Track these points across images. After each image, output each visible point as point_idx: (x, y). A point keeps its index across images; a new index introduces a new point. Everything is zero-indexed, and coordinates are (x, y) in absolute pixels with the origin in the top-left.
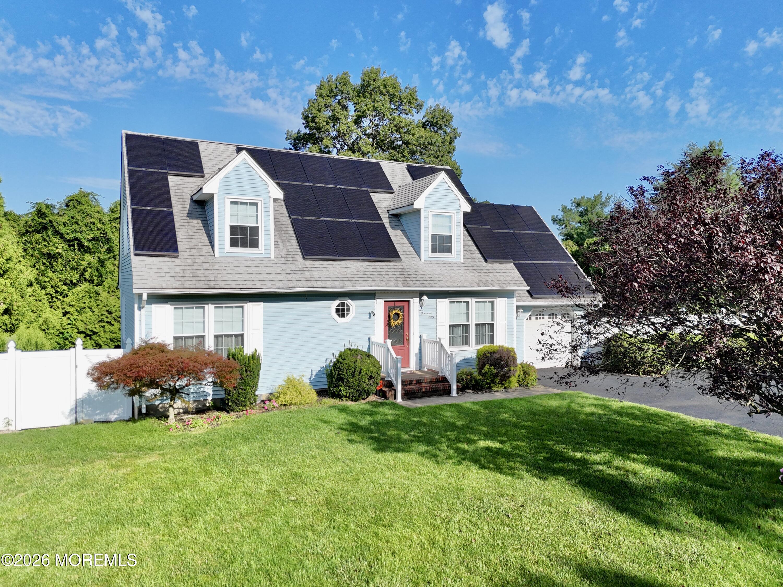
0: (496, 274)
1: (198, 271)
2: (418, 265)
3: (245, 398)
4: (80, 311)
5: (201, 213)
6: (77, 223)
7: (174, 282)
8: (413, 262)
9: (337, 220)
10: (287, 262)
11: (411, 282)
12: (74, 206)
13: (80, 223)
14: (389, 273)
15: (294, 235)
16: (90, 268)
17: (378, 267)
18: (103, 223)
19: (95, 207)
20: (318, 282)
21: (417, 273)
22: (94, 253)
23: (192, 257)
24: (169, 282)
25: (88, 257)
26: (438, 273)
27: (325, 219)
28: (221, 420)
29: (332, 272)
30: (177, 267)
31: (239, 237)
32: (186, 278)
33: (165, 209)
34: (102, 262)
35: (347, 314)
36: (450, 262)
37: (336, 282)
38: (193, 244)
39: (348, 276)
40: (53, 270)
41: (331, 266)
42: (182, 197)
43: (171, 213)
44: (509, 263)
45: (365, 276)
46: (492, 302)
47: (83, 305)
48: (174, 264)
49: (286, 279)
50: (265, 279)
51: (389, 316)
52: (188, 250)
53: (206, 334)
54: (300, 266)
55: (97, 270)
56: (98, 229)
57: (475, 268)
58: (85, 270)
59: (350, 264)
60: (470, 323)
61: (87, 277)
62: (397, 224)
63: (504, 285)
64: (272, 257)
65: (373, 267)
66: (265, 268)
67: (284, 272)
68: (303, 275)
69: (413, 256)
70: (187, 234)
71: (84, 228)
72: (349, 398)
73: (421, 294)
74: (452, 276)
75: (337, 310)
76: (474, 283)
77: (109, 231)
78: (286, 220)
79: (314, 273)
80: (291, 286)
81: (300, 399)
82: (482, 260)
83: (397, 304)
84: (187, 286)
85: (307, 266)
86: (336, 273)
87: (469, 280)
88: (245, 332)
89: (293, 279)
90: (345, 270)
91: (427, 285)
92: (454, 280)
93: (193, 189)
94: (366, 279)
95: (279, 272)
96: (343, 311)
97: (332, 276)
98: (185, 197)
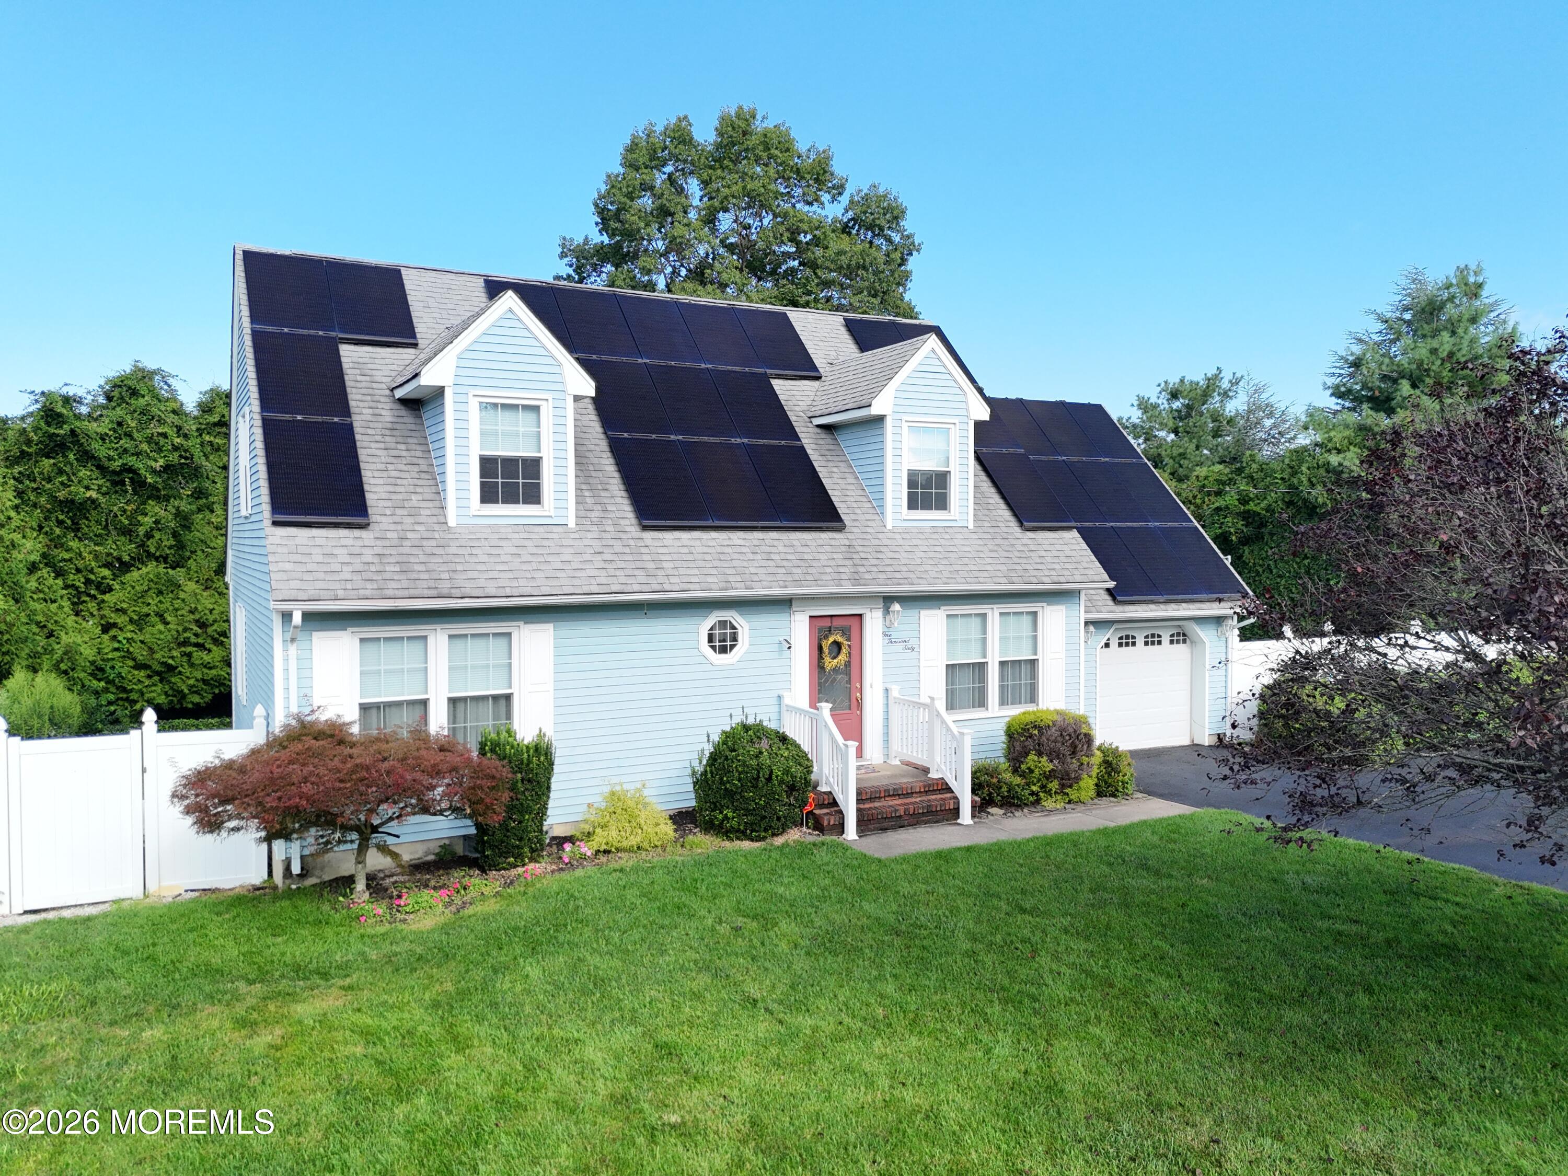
0: (1044, 554)
1: (412, 559)
2: (880, 536)
3: (521, 839)
4: (140, 622)
5: (413, 427)
6: (129, 435)
7: (360, 584)
8: (869, 530)
9: (706, 439)
10: (604, 535)
11: (867, 576)
12: (122, 398)
13: (136, 435)
14: (821, 556)
15: (617, 475)
16: (159, 530)
17: (795, 543)
18: (186, 436)
19: (167, 400)
20: (673, 580)
21: (879, 556)
22: (167, 499)
23: (399, 527)
24: (349, 586)
25: (155, 509)
26: (923, 555)
27: (680, 437)
28: (472, 893)
29: (700, 557)
30: (366, 551)
31: (500, 480)
32: (387, 576)
33: (336, 419)
34: (184, 520)
35: (732, 647)
36: (948, 530)
37: (710, 579)
38: (400, 497)
39: (735, 563)
40: (80, 535)
41: (698, 543)
42: (370, 391)
43: (349, 430)
44: (1069, 528)
45: (770, 563)
46: (1035, 614)
47: (145, 610)
48: (360, 543)
49: (603, 573)
50: (559, 574)
51: (820, 648)
52: (388, 512)
53: (431, 695)
54: (632, 543)
55: (175, 535)
56: (176, 448)
57: (998, 542)
58: (149, 536)
59: (738, 537)
60: (989, 659)
61: (153, 550)
62: (831, 447)
63: (1062, 579)
64: (572, 524)
65: (787, 543)
66: (557, 550)
67: (599, 557)
68: (639, 564)
69: (868, 517)
70: (385, 474)
71: (145, 447)
72: (744, 833)
73: (888, 600)
74: (953, 561)
75: (711, 638)
76: (999, 574)
77: (197, 452)
78: (598, 442)
79: (663, 557)
80: (614, 588)
81: (638, 839)
82: (1013, 523)
83: (837, 623)
84: (389, 593)
85: (649, 542)
86: (708, 557)
87: (988, 567)
88: (514, 690)
89: (618, 573)
90: (727, 550)
91: (902, 581)
92: (958, 568)
93: (394, 374)
94: (773, 570)
95: (587, 557)
96: (723, 640)
97: (701, 564)
98: (378, 392)
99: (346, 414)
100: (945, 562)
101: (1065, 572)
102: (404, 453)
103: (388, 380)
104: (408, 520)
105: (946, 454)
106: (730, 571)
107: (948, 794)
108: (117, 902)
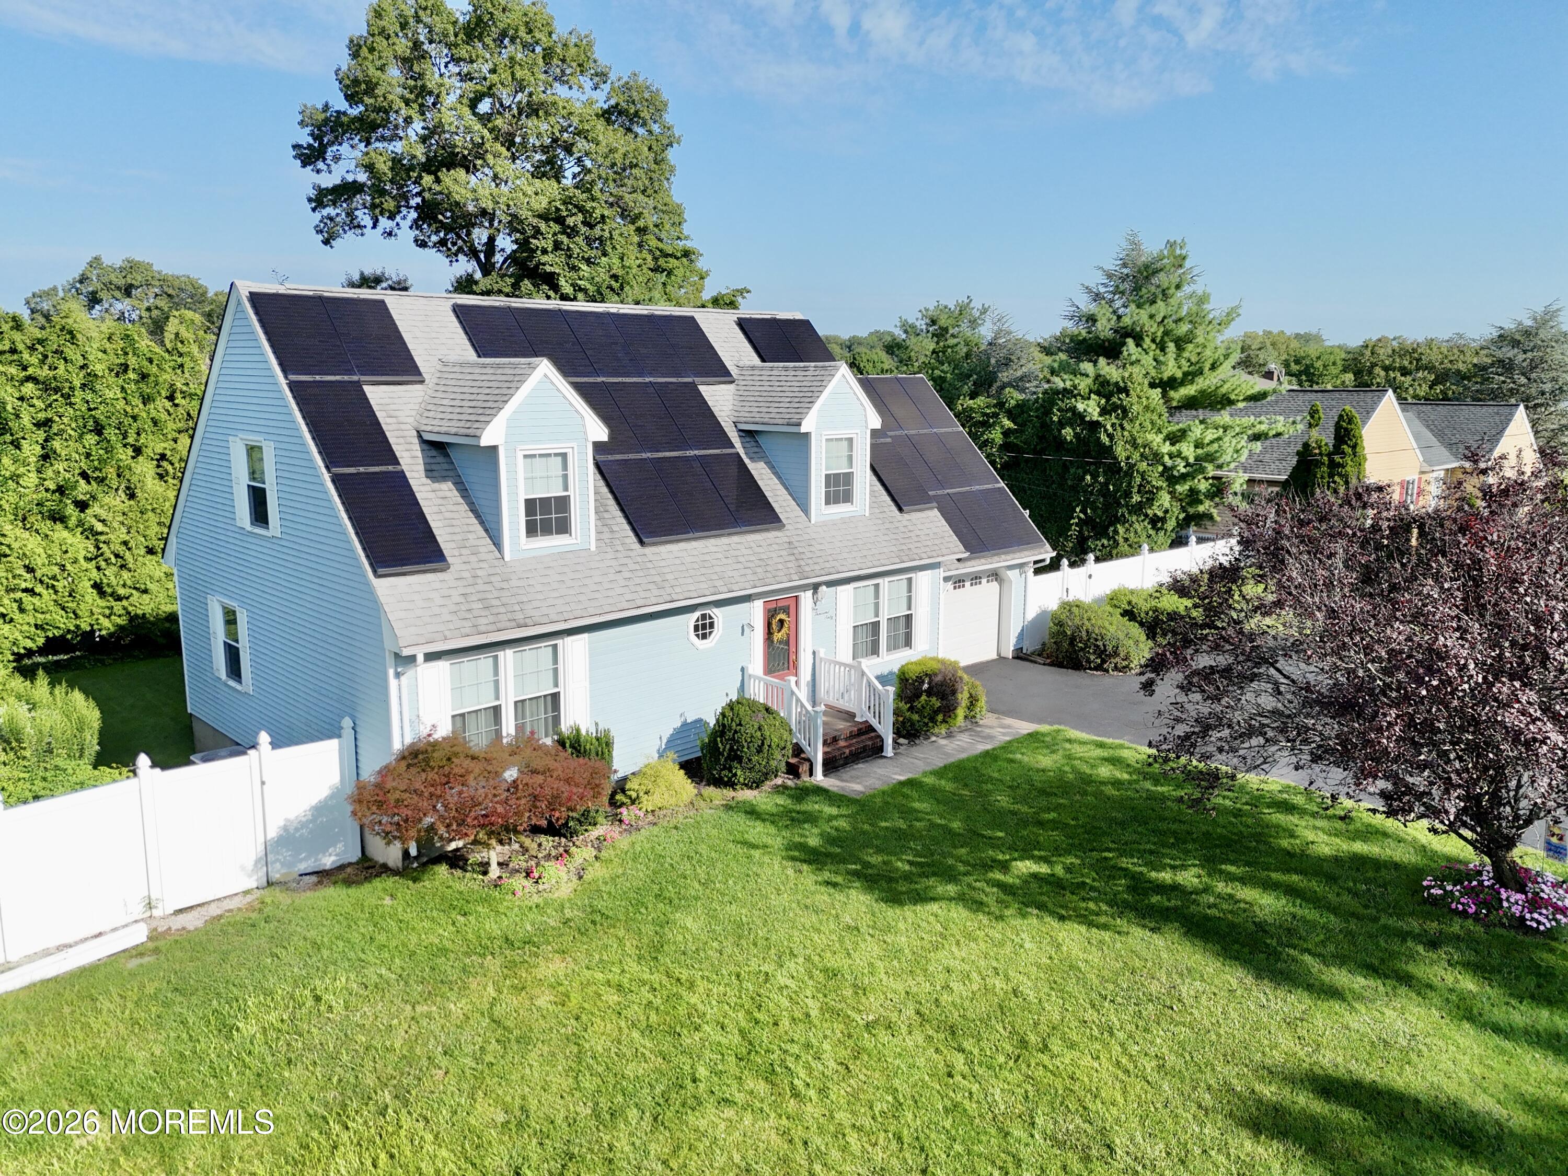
0: (919, 533)
1: (489, 596)
2: (807, 529)
5: (446, 466)
7: (459, 623)
8: (799, 526)
9: (668, 454)
10: (619, 555)
11: (807, 569)
14: (772, 554)
15: (610, 496)
17: (752, 545)
20: (678, 590)
21: (812, 549)
23: (469, 567)
24: (451, 626)
26: (840, 544)
27: (649, 455)
29: (690, 566)
30: (453, 592)
31: (539, 517)
32: (476, 613)
33: (391, 468)
35: (711, 633)
36: (854, 520)
38: (460, 537)
39: (717, 569)
41: (685, 553)
42: (403, 433)
43: (404, 476)
44: (932, 508)
45: (740, 566)
46: (912, 582)
48: (446, 585)
49: (627, 590)
50: (597, 595)
51: (770, 627)
52: (459, 553)
53: (502, 702)
54: (639, 559)
57: (887, 525)
59: (710, 544)
60: (880, 619)
62: (756, 450)
63: (934, 554)
64: (595, 547)
65: (746, 545)
66: (589, 573)
67: (620, 576)
68: (650, 579)
69: (800, 520)
70: (442, 517)
73: (818, 586)
75: (696, 628)
76: (893, 555)
79: (665, 570)
80: (639, 603)
82: (893, 508)
83: (780, 604)
84: (483, 628)
85: (651, 557)
86: (696, 566)
87: (885, 550)
88: (560, 689)
89: (638, 588)
90: (707, 557)
91: (832, 570)
92: (865, 553)
93: (414, 413)
94: (743, 572)
95: (612, 577)
96: (704, 629)
97: (692, 572)
98: (406, 433)
99: (395, 461)
100: (855, 549)
101: (936, 548)
103: (411, 420)
104: (473, 559)
105: (850, 458)
106: (715, 577)
107: (873, 734)
108: (246, 892)
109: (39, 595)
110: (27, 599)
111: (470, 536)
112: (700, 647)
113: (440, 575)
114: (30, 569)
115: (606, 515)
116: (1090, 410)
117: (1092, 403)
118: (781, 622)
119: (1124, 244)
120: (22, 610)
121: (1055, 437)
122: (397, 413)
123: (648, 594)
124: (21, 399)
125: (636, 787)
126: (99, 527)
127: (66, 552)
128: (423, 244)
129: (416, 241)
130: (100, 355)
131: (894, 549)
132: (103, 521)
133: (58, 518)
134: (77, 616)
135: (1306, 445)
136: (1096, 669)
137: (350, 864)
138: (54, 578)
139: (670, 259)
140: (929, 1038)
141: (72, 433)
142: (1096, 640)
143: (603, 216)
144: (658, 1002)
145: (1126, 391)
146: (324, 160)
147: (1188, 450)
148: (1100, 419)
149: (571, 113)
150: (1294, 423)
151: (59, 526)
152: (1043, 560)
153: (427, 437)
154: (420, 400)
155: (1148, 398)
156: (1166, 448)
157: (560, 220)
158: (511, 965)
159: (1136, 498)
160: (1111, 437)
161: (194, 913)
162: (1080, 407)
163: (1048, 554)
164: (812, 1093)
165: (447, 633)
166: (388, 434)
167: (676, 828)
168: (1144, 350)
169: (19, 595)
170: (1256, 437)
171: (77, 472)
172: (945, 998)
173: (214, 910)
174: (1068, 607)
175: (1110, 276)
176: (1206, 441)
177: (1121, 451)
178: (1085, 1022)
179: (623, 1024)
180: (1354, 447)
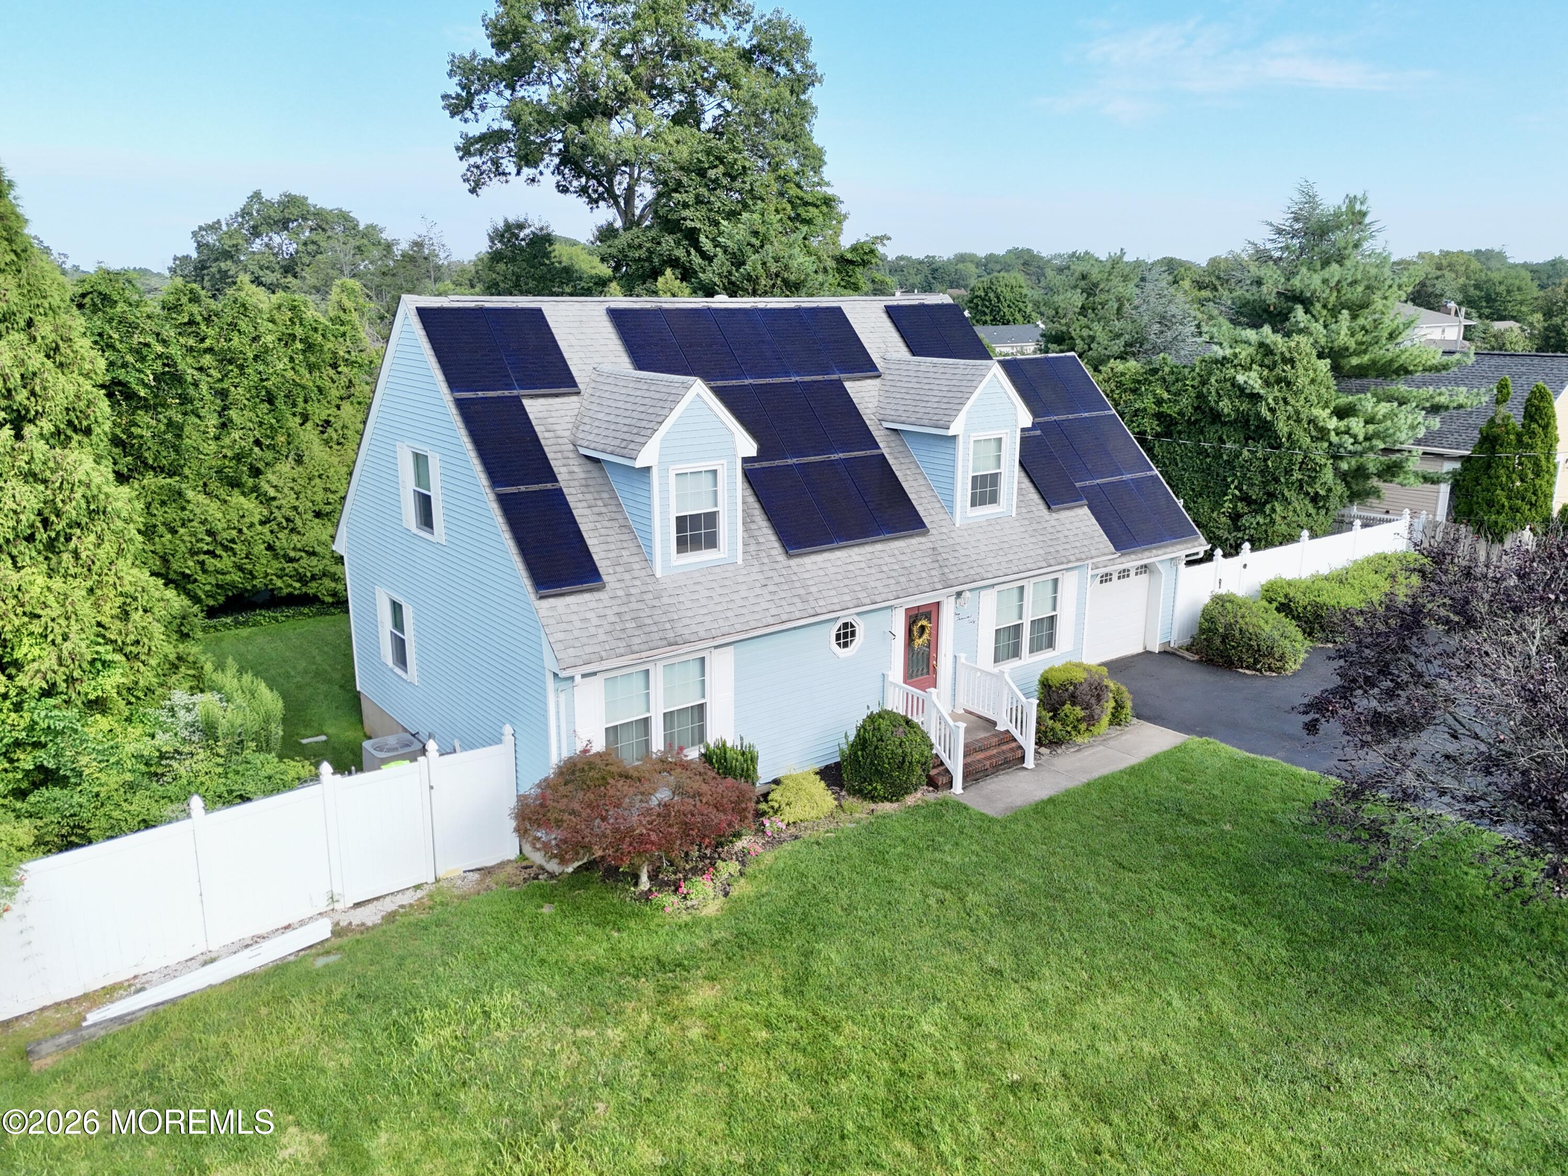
0: (1067, 533)
1: (641, 614)
2: (953, 535)
8: (943, 530)
9: (814, 458)
10: (765, 568)
11: (951, 576)
15: (758, 508)
17: (896, 552)
20: (822, 603)
21: (956, 555)
23: (623, 585)
26: (985, 548)
27: (795, 460)
29: (833, 577)
30: (608, 611)
31: (689, 533)
32: (629, 632)
33: (551, 485)
35: (852, 642)
36: (999, 522)
38: (614, 554)
39: (860, 580)
41: (829, 564)
42: (558, 447)
43: (561, 495)
44: (1082, 506)
45: (884, 576)
46: (1056, 580)
48: (602, 604)
49: (773, 605)
50: (744, 611)
51: (911, 633)
52: (613, 570)
53: (652, 714)
54: (784, 571)
57: (1035, 526)
59: (855, 553)
60: (1024, 621)
62: (901, 449)
63: (1083, 556)
64: (742, 561)
65: (890, 553)
66: (736, 588)
67: (766, 590)
68: (794, 592)
70: (598, 534)
72: (887, 797)
75: (838, 637)
79: (810, 582)
80: (784, 618)
82: (1042, 506)
83: (922, 611)
84: (635, 648)
85: (795, 569)
86: (840, 577)
87: (1032, 553)
88: (706, 700)
89: (783, 603)
90: (851, 567)
91: (976, 577)
92: (1011, 557)
93: (570, 426)
94: (886, 582)
95: (758, 591)
96: (846, 635)
97: (836, 584)
98: (564, 448)
99: (552, 477)
100: (1001, 553)
101: (1086, 549)
102: (603, 510)
103: (567, 433)
104: (627, 576)
105: (999, 458)
106: (858, 588)
107: (1014, 745)
108: (417, 887)
109: (220, 557)
110: (210, 562)
111: (624, 553)
112: (841, 656)
113: (596, 595)
114: (210, 533)
115: (753, 526)
116: (1251, 382)
117: (1253, 374)
118: (923, 628)
119: (1297, 197)
120: (205, 571)
121: (1211, 409)
122: (556, 427)
123: (793, 609)
124: (201, 369)
125: (779, 798)
126: (272, 493)
127: (243, 516)
128: (564, 190)
129: (558, 186)
130: (270, 325)
131: (1042, 552)
132: (275, 487)
133: (234, 484)
134: (254, 577)
135: (1492, 420)
136: (1248, 668)
137: (509, 861)
138: (233, 541)
139: (811, 208)
140: (1075, 1107)
141: (246, 402)
142: (1250, 640)
143: (744, 167)
144: (804, 1042)
145: (1292, 361)
146: (472, 108)
147: (1356, 425)
148: (1262, 392)
149: (713, 58)
150: (1478, 394)
151: (236, 492)
152: (1197, 554)
153: (583, 451)
154: (576, 411)
155: (1315, 370)
156: (1333, 423)
157: (702, 173)
158: (664, 990)
159: (1297, 475)
160: (1272, 410)
161: (370, 908)
162: (1241, 379)
163: (1201, 546)
164: (958, 1162)
165: (603, 654)
166: (546, 449)
167: (818, 843)
168: (1313, 316)
169: (202, 557)
170: (1435, 409)
171: (252, 440)
172: (1090, 1059)
173: (389, 906)
174: (1220, 601)
175: (1280, 232)
176: (1380, 416)
177: (1282, 428)
178: (1237, 1099)
179: (771, 1064)
180: (1545, 427)
